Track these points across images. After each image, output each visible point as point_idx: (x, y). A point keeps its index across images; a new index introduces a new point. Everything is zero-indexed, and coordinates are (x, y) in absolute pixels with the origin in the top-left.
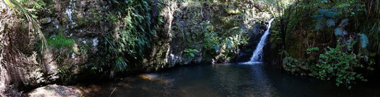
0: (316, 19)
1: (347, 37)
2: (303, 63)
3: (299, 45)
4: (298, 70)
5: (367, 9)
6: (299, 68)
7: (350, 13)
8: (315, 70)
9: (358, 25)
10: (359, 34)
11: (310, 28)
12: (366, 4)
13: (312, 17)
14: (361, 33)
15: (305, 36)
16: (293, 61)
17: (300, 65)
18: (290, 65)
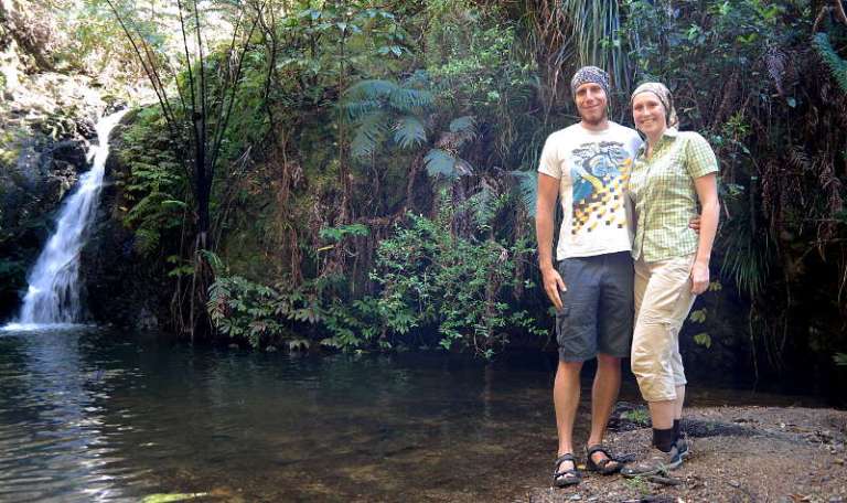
0: (353, 115)
1: (470, 185)
2: (295, 297)
3: (275, 227)
4: (275, 327)
5: (545, 80)
6: (280, 318)
7: (482, 96)
8: (345, 326)
9: (511, 140)
10: (517, 173)
11: (318, 157)
12: (540, 59)
13: (338, 105)
14: (523, 170)
15: (299, 189)
16: (253, 294)
17: (283, 308)
18: (242, 308)
